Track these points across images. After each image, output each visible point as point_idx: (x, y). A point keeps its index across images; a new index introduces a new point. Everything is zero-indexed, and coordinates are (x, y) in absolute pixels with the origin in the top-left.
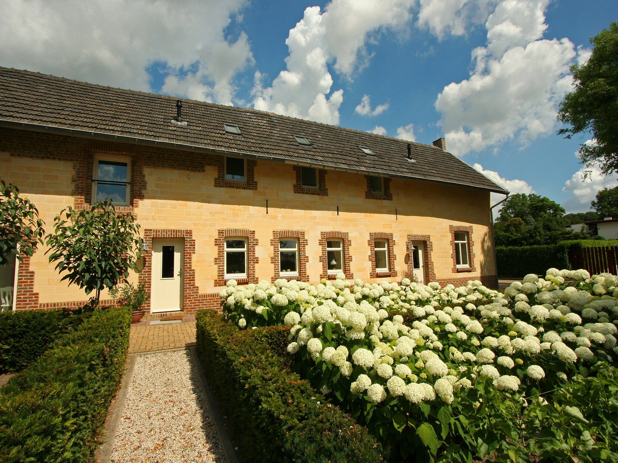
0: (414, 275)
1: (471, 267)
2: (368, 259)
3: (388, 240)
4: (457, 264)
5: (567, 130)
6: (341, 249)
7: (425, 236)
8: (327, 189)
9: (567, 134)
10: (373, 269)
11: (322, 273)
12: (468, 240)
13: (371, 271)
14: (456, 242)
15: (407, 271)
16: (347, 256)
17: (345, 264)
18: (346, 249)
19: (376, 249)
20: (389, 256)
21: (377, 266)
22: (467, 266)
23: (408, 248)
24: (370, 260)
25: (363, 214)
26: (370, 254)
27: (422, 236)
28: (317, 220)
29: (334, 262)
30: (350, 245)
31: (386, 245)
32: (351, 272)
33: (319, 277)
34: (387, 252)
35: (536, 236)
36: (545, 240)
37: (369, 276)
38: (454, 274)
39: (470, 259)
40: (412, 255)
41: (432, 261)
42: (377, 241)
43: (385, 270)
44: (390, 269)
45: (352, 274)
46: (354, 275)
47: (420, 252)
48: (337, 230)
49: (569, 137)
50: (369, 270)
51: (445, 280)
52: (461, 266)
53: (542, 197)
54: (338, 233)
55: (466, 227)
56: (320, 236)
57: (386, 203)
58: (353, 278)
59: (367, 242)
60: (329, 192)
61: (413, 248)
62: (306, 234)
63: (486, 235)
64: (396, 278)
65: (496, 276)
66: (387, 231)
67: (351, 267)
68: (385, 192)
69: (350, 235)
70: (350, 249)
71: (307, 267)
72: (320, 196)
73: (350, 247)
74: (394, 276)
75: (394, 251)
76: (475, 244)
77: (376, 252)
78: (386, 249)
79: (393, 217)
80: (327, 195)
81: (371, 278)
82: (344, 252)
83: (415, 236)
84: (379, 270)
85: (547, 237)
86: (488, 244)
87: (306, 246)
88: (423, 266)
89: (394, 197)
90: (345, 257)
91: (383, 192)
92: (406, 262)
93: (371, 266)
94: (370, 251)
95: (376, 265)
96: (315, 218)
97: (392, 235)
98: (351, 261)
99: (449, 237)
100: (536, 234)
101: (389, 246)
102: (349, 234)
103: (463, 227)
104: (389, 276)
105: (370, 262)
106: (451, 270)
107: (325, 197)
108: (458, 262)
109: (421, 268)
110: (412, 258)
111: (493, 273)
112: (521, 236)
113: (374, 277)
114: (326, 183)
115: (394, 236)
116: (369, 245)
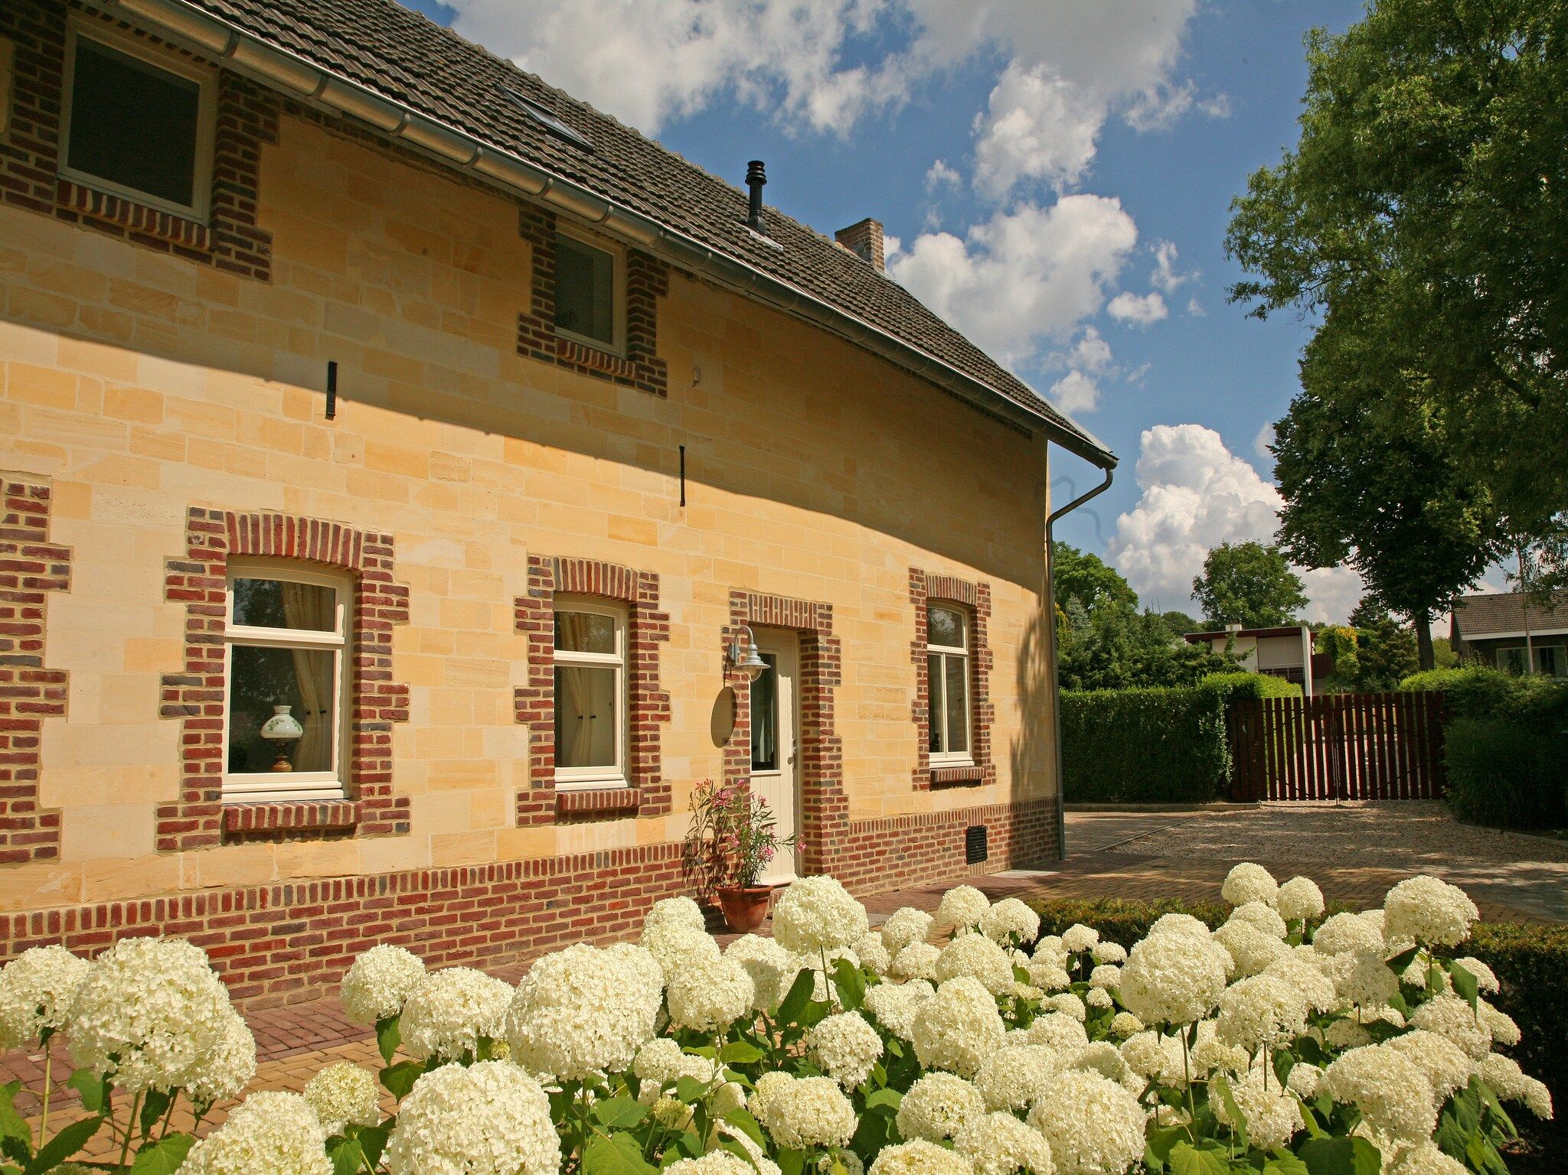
0: (755, 806)
1: (978, 762)
2: (511, 712)
3: (631, 607)
4: (931, 750)
5: (1255, 289)
6: (337, 637)
7: (810, 608)
8: (266, 239)
9: (1258, 300)
10: (540, 774)
11: (173, 792)
12: (974, 644)
13: (524, 784)
14: (931, 647)
15: (719, 784)
16: (372, 688)
17: (356, 738)
18: (371, 636)
19: (560, 655)
20: (633, 699)
21: (561, 759)
22: (963, 759)
23: (729, 662)
24: (521, 718)
25: (498, 441)
26: (524, 683)
27: (800, 606)
28: (170, 425)
29: (284, 725)
30: (404, 617)
31: (620, 636)
32: (398, 788)
33: (152, 823)
34: (620, 676)
35: (1109, 661)
36: (1134, 675)
37: (511, 816)
38: (920, 793)
39: (977, 728)
40: (745, 697)
41: (838, 731)
42: (571, 608)
43: (610, 778)
44: (634, 773)
45: (404, 802)
46: (413, 809)
47: (785, 686)
48: (311, 510)
49: (1261, 313)
50: (515, 778)
51: (883, 824)
52: (944, 760)
53: (1082, 555)
54: (323, 529)
55: (968, 587)
56: (181, 532)
57: (630, 400)
58: (404, 829)
59: (511, 608)
60: (276, 257)
61: (757, 661)
62: (55, 504)
63: (1032, 628)
64: (666, 819)
65: (1056, 801)
66: (633, 559)
67: (396, 759)
68: (631, 349)
69: (402, 555)
70: (396, 644)
71: (45, 751)
72: (209, 271)
73: (398, 631)
74: (653, 812)
75: (662, 672)
76: (995, 662)
77: (561, 672)
78: (617, 658)
79: (670, 484)
80: (264, 277)
81: (523, 822)
82: (357, 662)
83: (769, 602)
84: (571, 779)
85: (1139, 666)
86: (1037, 667)
87: (53, 597)
88: (794, 759)
89: (673, 380)
90: (357, 688)
91: (619, 347)
92: (721, 740)
93: (524, 754)
94: (524, 665)
95: (558, 748)
96: (150, 404)
97: (652, 582)
98: (402, 717)
99: (907, 624)
100: (1109, 653)
101: (633, 645)
102: (397, 548)
103: (959, 583)
104: (631, 812)
105: (523, 732)
106: (909, 777)
107: (248, 287)
108: (935, 746)
109: (785, 768)
110: (745, 715)
111: (1048, 789)
112: (1069, 659)
113: (539, 821)
114: (264, 199)
115: (662, 592)
116: (520, 626)
